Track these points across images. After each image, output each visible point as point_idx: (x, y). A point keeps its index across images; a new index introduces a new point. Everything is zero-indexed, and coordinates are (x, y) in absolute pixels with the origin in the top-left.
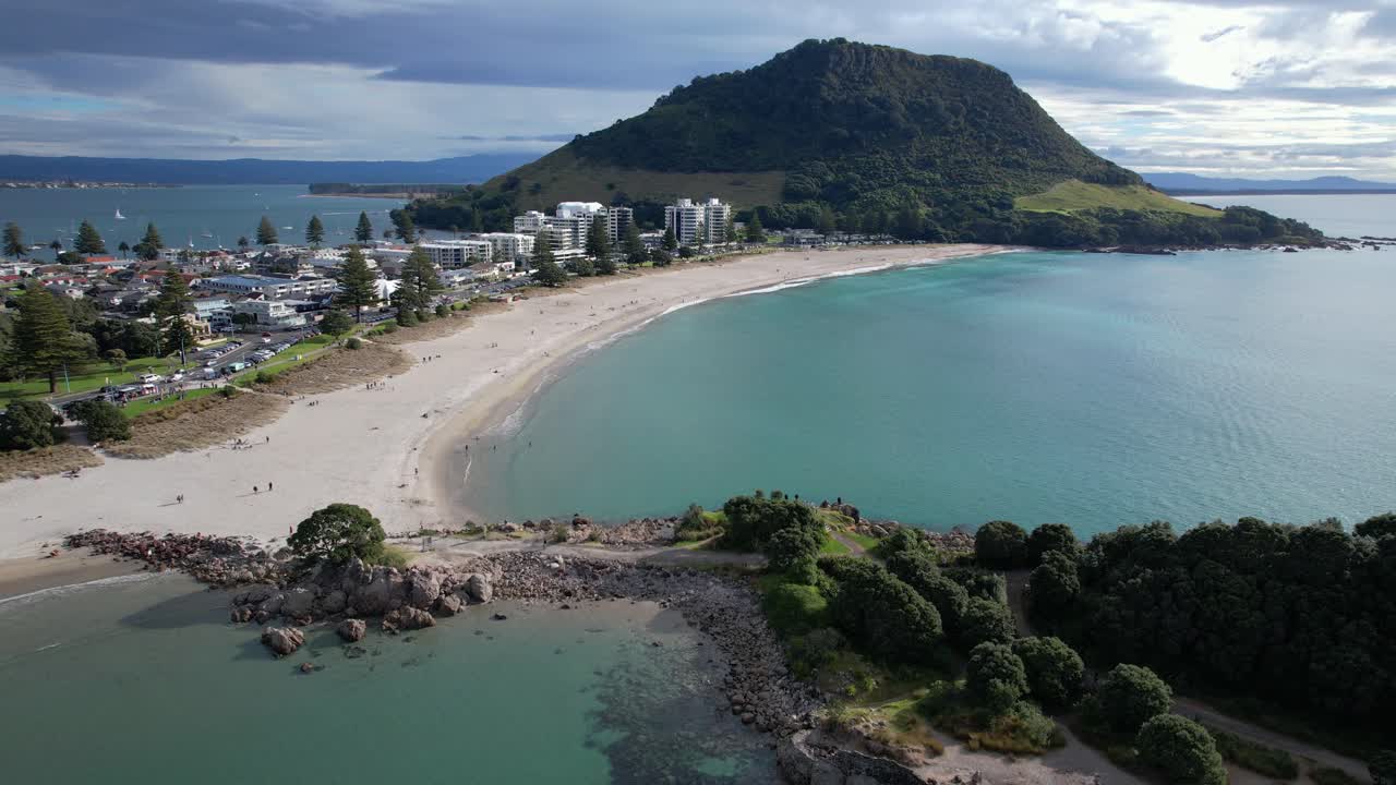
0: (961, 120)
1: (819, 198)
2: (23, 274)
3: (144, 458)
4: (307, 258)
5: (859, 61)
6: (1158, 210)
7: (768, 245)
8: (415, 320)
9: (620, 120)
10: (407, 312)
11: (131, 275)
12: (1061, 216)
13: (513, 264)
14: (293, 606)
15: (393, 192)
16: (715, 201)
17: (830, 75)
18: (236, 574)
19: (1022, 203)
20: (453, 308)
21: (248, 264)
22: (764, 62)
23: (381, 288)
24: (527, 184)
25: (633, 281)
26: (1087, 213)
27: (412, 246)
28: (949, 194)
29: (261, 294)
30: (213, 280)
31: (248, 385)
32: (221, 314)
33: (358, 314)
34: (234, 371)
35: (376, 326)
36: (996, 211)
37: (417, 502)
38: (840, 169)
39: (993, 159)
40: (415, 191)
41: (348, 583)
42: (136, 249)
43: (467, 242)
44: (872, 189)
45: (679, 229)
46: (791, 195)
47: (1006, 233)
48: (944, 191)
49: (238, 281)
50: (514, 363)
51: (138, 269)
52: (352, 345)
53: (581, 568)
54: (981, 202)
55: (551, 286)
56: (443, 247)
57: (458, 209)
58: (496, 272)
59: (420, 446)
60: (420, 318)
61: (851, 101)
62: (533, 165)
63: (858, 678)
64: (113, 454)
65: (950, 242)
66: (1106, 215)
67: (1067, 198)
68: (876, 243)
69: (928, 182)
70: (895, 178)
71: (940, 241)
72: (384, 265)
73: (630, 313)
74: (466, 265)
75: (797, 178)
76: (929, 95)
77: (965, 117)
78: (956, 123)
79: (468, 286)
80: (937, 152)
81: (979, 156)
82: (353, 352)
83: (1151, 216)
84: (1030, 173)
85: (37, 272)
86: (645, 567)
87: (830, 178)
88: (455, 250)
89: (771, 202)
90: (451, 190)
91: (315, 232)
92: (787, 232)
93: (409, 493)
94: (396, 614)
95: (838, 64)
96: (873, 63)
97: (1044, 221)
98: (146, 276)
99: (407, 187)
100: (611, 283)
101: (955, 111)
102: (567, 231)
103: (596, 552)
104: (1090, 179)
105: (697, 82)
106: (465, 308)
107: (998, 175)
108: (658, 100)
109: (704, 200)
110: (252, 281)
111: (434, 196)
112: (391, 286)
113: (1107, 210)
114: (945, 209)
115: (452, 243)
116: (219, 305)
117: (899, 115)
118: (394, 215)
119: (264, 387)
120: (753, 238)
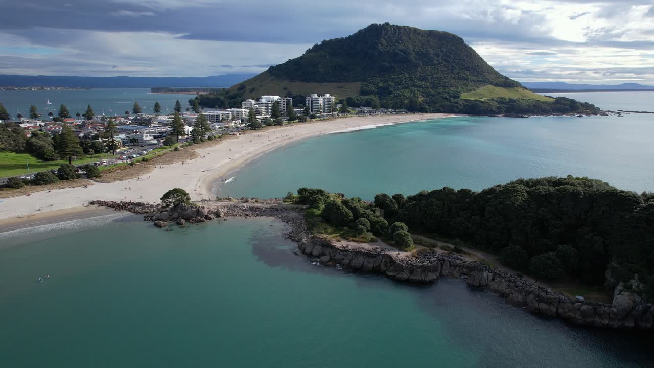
0: (440, 59)
1: (375, 94)
2: (40, 125)
3: (107, 183)
4: (155, 119)
5: (395, 33)
6: (525, 98)
7: (352, 114)
8: (200, 141)
9: (290, 60)
10: (197, 138)
11: (84, 126)
12: (481, 101)
13: (240, 121)
14: (163, 217)
15: (190, 92)
16: (328, 95)
17: (382, 39)
18: (144, 211)
19: (464, 96)
20: (215, 137)
21: (130, 122)
22: (353, 33)
23: (186, 130)
24: (249, 88)
25: (289, 128)
26: (493, 100)
27: (198, 114)
28: (432, 91)
29: (138, 132)
30: (118, 127)
31: (139, 162)
32: (124, 139)
33: (178, 139)
34: (133, 158)
35: (184, 143)
36: (452, 99)
37: (201, 194)
38: (386, 81)
39: (453, 76)
40: (199, 91)
41: (179, 210)
42: (83, 115)
43: (222, 112)
44: (398, 89)
45: (312, 107)
46: (364, 92)
47: (456, 109)
48: (430, 90)
49: (129, 127)
50: (237, 156)
51: (86, 123)
52: (176, 149)
53: (251, 209)
54: (446, 95)
55: (255, 129)
56: (211, 114)
57: (218, 99)
58: (233, 124)
59: (201, 180)
60: (202, 141)
61: (391, 51)
62: (251, 79)
63: (326, 229)
64: (97, 182)
65: (431, 113)
66: (501, 101)
67: (485, 93)
68: (398, 113)
69: (424, 86)
70: (410, 85)
71: (426, 112)
72: (186, 122)
73: (285, 139)
74: (221, 121)
75: (366, 85)
76: (427, 48)
77: (442, 58)
78: (438, 60)
79: (221, 130)
80: (429, 74)
81: (447, 75)
82: (176, 152)
83: (521, 101)
84: (470, 82)
85: (46, 125)
86: (272, 208)
87: (381, 85)
88: (217, 115)
89: (354, 95)
90: (216, 90)
91: (157, 109)
92: (361, 108)
93: (198, 192)
94: (194, 219)
95: (386, 34)
96: (401, 34)
97: (472, 103)
98: (90, 126)
99: (196, 89)
100: (279, 128)
101: (437, 55)
102: (263, 108)
103: (257, 205)
104: (497, 85)
105: (324, 43)
106: (219, 137)
107: (455, 83)
108: (307, 50)
109: (323, 95)
110: (134, 127)
111: (208, 93)
112: (191, 129)
113: (501, 98)
114: (430, 98)
115: (215, 113)
116: (123, 136)
117: (412, 57)
118: (190, 101)
119: (145, 163)
120: (344, 111)
